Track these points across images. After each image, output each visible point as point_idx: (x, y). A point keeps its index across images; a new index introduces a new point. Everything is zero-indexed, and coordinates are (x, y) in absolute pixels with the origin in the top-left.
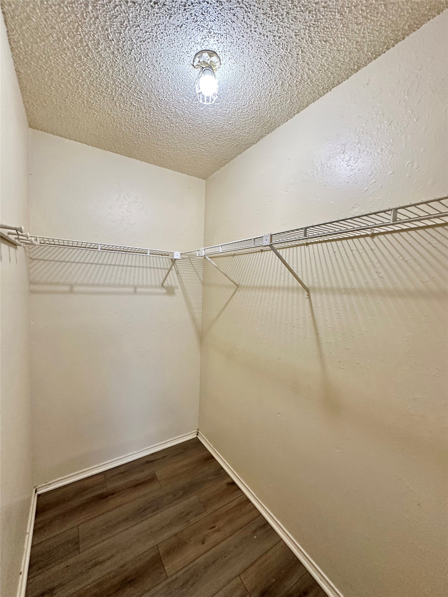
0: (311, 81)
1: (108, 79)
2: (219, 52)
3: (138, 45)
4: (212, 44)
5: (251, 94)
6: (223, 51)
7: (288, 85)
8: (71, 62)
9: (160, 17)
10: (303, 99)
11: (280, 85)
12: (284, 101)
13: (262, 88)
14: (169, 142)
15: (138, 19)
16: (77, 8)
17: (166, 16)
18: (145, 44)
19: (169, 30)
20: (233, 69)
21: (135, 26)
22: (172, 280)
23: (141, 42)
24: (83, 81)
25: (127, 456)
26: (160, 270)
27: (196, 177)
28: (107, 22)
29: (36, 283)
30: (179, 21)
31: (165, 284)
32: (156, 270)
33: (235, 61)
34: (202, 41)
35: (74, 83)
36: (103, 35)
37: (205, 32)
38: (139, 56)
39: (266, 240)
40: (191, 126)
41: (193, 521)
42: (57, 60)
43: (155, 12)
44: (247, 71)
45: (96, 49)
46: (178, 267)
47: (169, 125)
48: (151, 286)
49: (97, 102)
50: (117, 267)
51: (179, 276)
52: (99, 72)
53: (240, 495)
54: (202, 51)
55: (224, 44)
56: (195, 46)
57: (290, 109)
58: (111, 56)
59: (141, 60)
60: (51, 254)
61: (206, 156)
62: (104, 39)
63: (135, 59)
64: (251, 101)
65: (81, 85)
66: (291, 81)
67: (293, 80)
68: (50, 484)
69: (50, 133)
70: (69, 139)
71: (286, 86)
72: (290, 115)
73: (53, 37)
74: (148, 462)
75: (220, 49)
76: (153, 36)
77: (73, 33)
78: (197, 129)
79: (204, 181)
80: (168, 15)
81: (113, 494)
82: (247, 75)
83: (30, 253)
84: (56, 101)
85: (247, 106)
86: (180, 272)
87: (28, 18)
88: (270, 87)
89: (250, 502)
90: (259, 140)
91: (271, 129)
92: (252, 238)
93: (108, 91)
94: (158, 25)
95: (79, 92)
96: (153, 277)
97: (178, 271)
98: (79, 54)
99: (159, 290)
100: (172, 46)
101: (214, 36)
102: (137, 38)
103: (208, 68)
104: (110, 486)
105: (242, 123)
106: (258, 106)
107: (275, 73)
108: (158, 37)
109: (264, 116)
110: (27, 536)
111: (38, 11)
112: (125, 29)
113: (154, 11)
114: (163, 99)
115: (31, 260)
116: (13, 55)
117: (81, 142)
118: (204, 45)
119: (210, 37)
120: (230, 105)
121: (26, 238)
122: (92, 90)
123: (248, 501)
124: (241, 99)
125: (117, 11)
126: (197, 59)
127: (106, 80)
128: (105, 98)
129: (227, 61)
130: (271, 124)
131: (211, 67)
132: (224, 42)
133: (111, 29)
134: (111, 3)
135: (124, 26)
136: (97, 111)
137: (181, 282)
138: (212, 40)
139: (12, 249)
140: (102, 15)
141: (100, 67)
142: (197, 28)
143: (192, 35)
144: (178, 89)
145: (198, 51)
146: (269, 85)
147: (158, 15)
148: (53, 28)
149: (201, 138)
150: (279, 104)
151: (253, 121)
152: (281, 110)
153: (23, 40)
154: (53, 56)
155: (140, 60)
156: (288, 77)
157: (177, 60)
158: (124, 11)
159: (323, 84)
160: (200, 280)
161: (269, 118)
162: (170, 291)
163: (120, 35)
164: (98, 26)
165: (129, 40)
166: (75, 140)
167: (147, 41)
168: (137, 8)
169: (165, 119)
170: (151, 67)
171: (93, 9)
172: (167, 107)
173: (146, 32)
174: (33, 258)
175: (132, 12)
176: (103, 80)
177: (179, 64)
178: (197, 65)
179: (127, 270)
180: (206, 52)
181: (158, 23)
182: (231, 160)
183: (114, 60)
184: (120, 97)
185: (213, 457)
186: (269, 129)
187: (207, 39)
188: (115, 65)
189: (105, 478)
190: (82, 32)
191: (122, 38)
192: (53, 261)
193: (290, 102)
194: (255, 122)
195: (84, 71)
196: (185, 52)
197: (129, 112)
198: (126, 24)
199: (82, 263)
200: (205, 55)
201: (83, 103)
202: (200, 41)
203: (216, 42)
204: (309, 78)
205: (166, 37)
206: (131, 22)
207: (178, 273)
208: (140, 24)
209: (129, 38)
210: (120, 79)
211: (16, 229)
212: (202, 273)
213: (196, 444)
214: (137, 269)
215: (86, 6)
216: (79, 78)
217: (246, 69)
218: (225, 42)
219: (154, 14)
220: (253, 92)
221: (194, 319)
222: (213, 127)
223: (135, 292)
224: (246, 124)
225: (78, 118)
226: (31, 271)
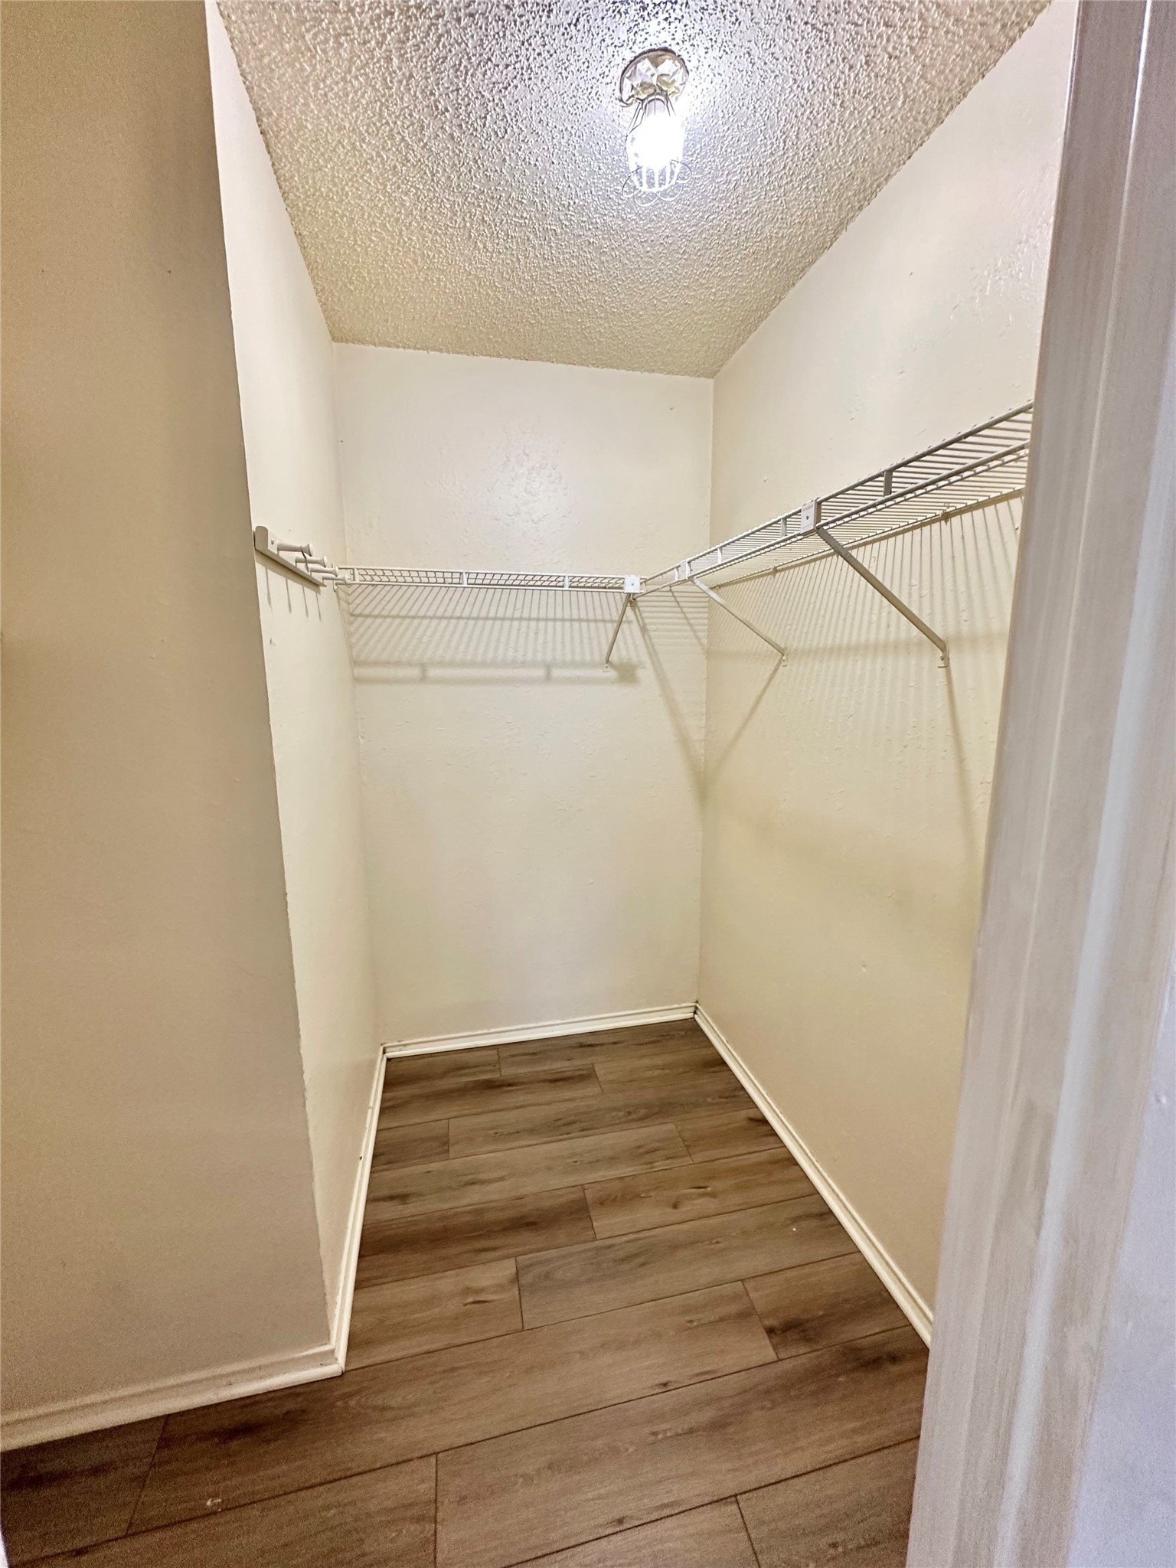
0: (956, 20)
1: (453, 196)
2: (678, 44)
3: (496, 101)
4: (656, 33)
5: (784, 118)
6: (687, 38)
7: (887, 56)
8: (381, 184)
9: (528, 21)
10: (946, 79)
11: (861, 66)
12: (885, 107)
13: (812, 92)
14: (605, 301)
15: (485, 46)
16: (373, 72)
17: (541, 13)
18: (510, 93)
19: (552, 42)
20: (722, 73)
21: (482, 64)
22: (630, 646)
23: (501, 91)
24: (408, 216)
25: (542, 1026)
26: (601, 625)
27: (689, 375)
28: (430, 78)
29: (365, 663)
30: (570, 14)
31: (614, 658)
32: (592, 625)
33: (722, 52)
34: (631, 35)
35: (392, 226)
36: (428, 106)
37: (632, 12)
38: (503, 124)
39: (808, 518)
40: (649, 249)
41: (659, 1165)
42: (358, 189)
43: (516, 16)
44: (759, 63)
45: (419, 141)
46: (644, 615)
47: (597, 261)
48: (583, 664)
49: (441, 253)
50: (509, 622)
51: (646, 636)
52: (433, 187)
53: (777, 1146)
54: (636, 58)
55: (684, 21)
56: (616, 54)
57: (911, 120)
58: (449, 145)
59: (509, 131)
60: (384, 603)
61: (702, 313)
62: (429, 115)
63: (496, 133)
64: (791, 137)
65: (405, 225)
66: (892, 44)
67: (899, 37)
68: (405, 1045)
69: (368, 343)
70: (404, 348)
71: (882, 61)
72: (915, 141)
73: (343, 147)
74: (582, 1046)
75: (679, 37)
76: (522, 68)
77: (375, 124)
78: (665, 251)
79: (711, 381)
80: (543, 11)
81: (510, 1085)
82: (762, 72)
83: (349, 604)
84: (369, 273)
85: (781, 152)
86: (648, 627)
87: (301, 127)
88: (834, 81)
89: (796, 1164)
90: (836, 234)
91: (867, 194)
92: (779, 518)
93: (456, 221)
94: (527, 41)
95: (405, 242)
96: (586, 641)
97: (645, 624)
98: (393, 164)
99: (599, 673)
100: (565, 74)
101: (657, 13)
102: (491, 86)
103: (653, 97)
104: (508, 1072)
105: (779, 202)
106: (812, 144)
107: (838, 39)
108: (533, 66)
109: (836, 164)
110: (370, 1111)
111: (312, 106)
112: (466, 78)
113: (514, 15)
114: (572, 203)
115: (352, 618)
116: (288, 206)
117: (426, 349)
118: (637, 42)
119: (647, 18)
120: (735, 167)
121: (322, 568)
122: (427, 228)
123: (792, 1161)
124: (759, 140)
125: (444, 46)
126: (627, 83)
127: (448, 200)
128: (455, 239)
129: (702, 59)
130: (863, 180)
131: (662, 90)
132: (683, 17)
133: (439, 89)
134: (429, 35)
135: (461, 72)
136: (443, 271)
137: (653, 653)
138: (654, 22)
139: (310, 592)
140: (419, 66)
141: (433, 175)
142: (614, 11)
143: (606, 31)
144: (600, 169)
145: (627, 62)
146: (829, 77)
147: (523, 19)
148: (341, 128)
149: (680, 272)
150: (874, 117)
151: (807, 188)
152: (883, 132)
153: (298, 171)
154: (350, 184)
155: (506, 132)
156: (880, 36)
157: (583, 102)
158: (457, 41)
159: (998, 14)
160: (701, 644)
161: (853, 166)
162: (627, 674)
163: (458, 94)
164: (415, 92)
165: (477, 98)
166: (415, 348)
167: (512, 84)
168: (479, 24)
169: (586, 250)
170: (531, 139)
171: (400, 63)
172: (584, 219)
173: (507, 66)
174: (355, 612)
175: (472, 36)
176: (442, 201)
177: (590, 109)
178: (630, 98)
179: (528, 628)
180: (644, 58)
181: (527, 37)
182: (771, 310)
183: (457, 152)
184: (482, 228)
185: (723, 1063)
186: (862, 195)
187: (641, 26)
188: (460, 162)
189: (499, 1057)
190: (390, 116)
191: (463, 99)
192: (388, 616)
193: (904, 103)
194: (814, 188)
195: (406, 194)
196: (598, 77)
197: (505, 254)
198: (465, 67)
199: (441, 618)
200: (645, 65)
201: (416, 262)
202: (624, 37)
203: (665, 24)
204: (948, 16)
205: (549, 61)
206: (473, 59)
207: (644, 629)
208: (492, 55)
209: (477, 92)
210: (475, 188)
211: (302, 550)
212: (706, 627)
213: (690, 1030)
214: (550, 624)
215: (388, 62)
216: (400, 212)
217: (756, 59)
218: (686, 16)
219: (515, 21)
220: (789, 111)
221: (684, 741)
222: (704, 236)
223: (548, 678)
224: (791, 201)
225: (411, 298)
226: (353, 640)
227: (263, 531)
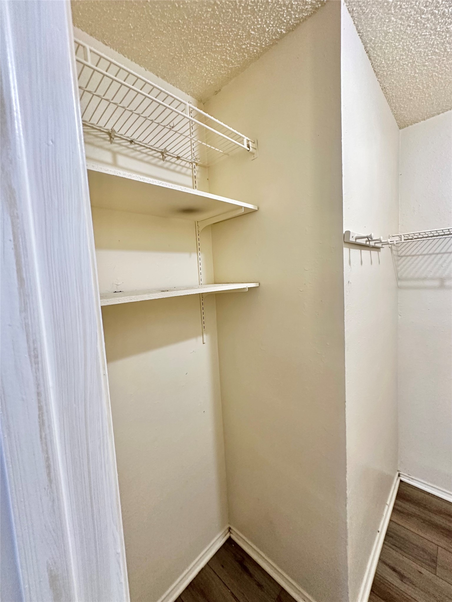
29: (406, 279)
60: (419, 248)
69: (420, 121)
83: (398, 251)
115: (399, 258)
139: (374, 253)
174: (401, 255)
211: (367, 237)
226: (399, 268)
227: (348, 232)
